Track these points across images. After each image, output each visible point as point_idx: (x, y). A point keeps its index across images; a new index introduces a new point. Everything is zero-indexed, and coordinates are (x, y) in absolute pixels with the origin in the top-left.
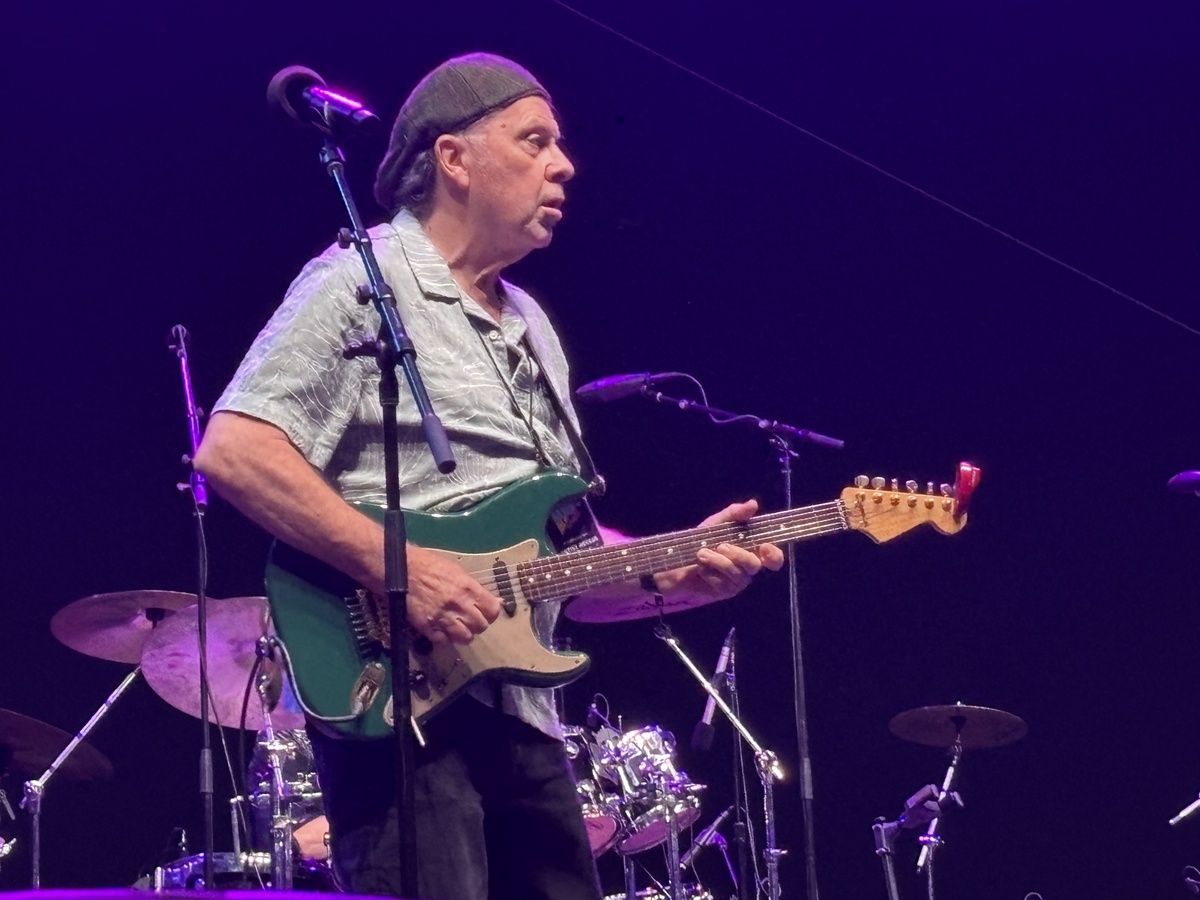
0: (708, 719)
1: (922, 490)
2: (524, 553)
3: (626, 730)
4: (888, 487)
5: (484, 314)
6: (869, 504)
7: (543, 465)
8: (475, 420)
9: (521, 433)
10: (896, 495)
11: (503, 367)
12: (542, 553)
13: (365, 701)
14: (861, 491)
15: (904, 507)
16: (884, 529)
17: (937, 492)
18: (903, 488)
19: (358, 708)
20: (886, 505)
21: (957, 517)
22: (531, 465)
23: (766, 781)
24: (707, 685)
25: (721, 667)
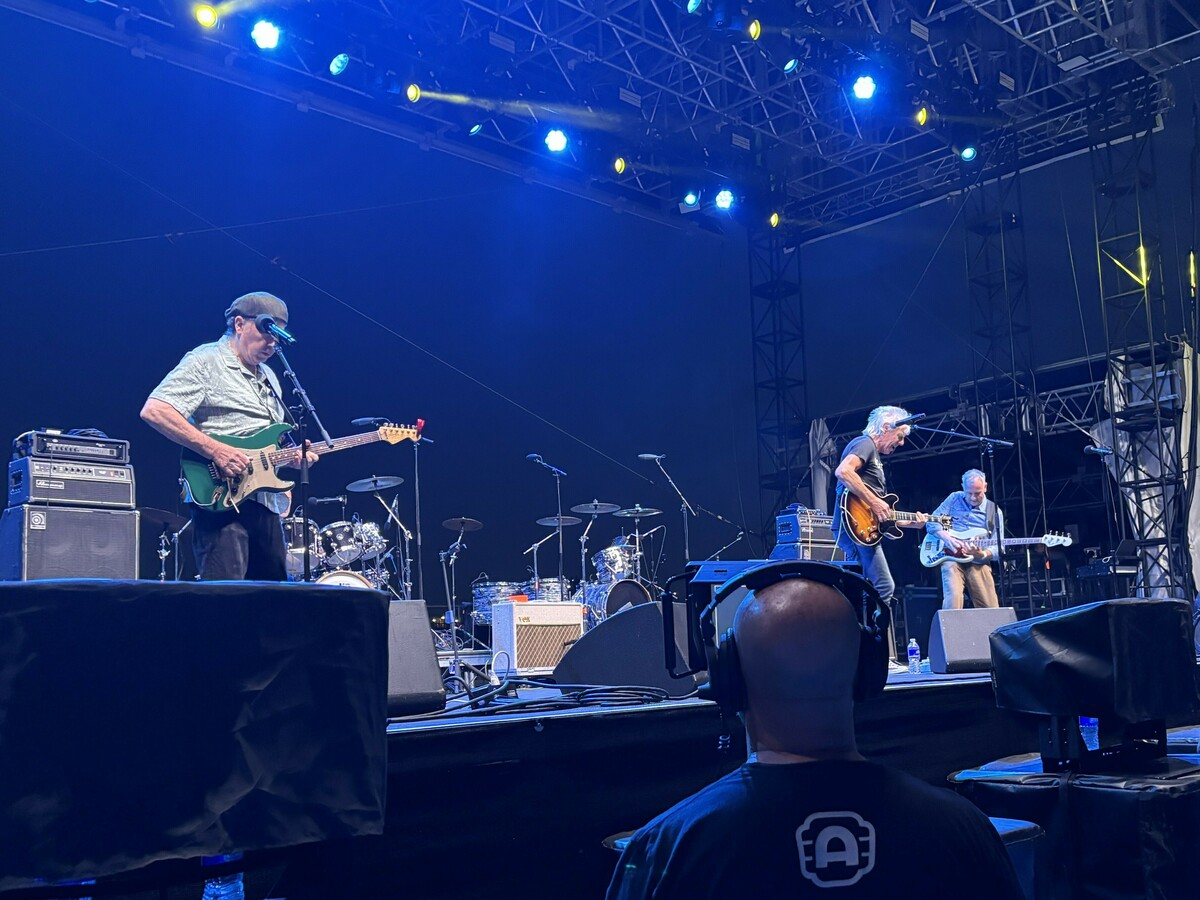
0: (389, 521)
1: (406, 427)
2: (270, 449)
3: (364, 523)
4: (394, 426)
5: (249, 373)
6: (388, 432)
7: (273, 421)
8: (247, 406)
9: (263, 411)
10: (397, 429)
11: (257, 390)
12: (277, 449)
13: (216, 499)
14: (385, 428)
15: (400, 433)
16: (393, 440)
17: (411, 428)
18: (399, 427)
19: (214, 501)
20: (394, 432)
21: (417, 436)
22: (268, 421)
23: (407, 540)
24: (390, 511)
25: (394, 506)
